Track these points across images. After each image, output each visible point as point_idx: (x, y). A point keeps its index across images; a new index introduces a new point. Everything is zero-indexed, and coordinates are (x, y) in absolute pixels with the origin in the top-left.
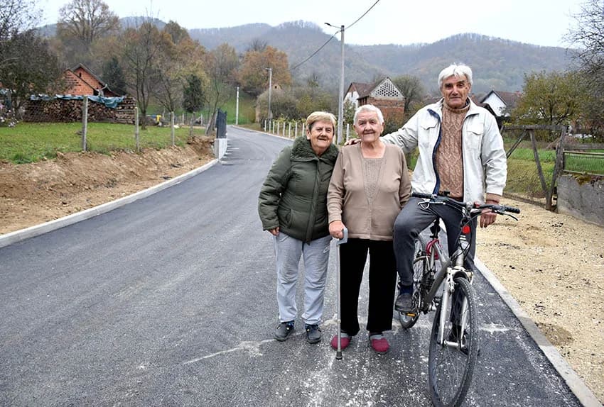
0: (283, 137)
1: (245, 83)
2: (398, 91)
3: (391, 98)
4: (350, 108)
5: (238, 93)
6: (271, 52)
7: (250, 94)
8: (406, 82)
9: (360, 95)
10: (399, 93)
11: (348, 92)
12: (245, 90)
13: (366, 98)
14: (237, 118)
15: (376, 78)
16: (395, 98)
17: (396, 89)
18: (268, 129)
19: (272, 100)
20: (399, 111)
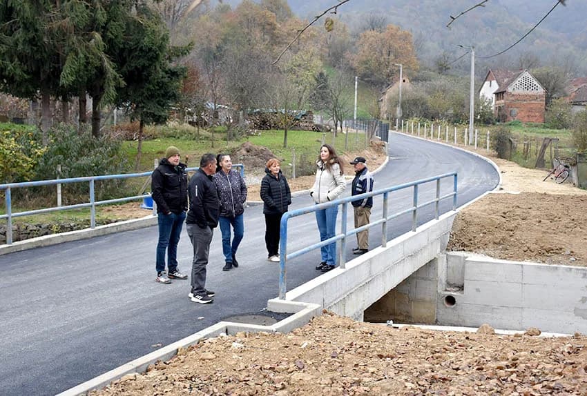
0: (418, 138)
1: (362, 69)
2: (537, 85)
3: (530, 92)
4: (486, 104)
5: (356, 83)
6: (393, 32)
7: (368, 82)
8: (548, 74)
9: (499, 85)
10: (539, 86)
11: (486, 80)
12: (362, 78)
13: (503, 93)
14: (355, 113)
15: (523, 57)
16: (535, 92)
17: (535, 83)
18: (400, 127)
19: (402, 97)
20: (540, 106)
